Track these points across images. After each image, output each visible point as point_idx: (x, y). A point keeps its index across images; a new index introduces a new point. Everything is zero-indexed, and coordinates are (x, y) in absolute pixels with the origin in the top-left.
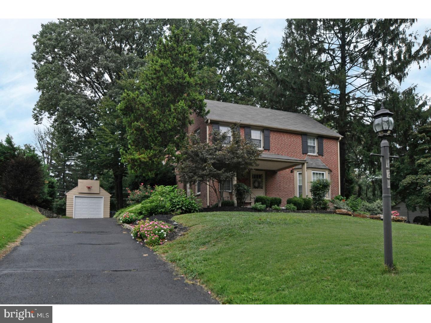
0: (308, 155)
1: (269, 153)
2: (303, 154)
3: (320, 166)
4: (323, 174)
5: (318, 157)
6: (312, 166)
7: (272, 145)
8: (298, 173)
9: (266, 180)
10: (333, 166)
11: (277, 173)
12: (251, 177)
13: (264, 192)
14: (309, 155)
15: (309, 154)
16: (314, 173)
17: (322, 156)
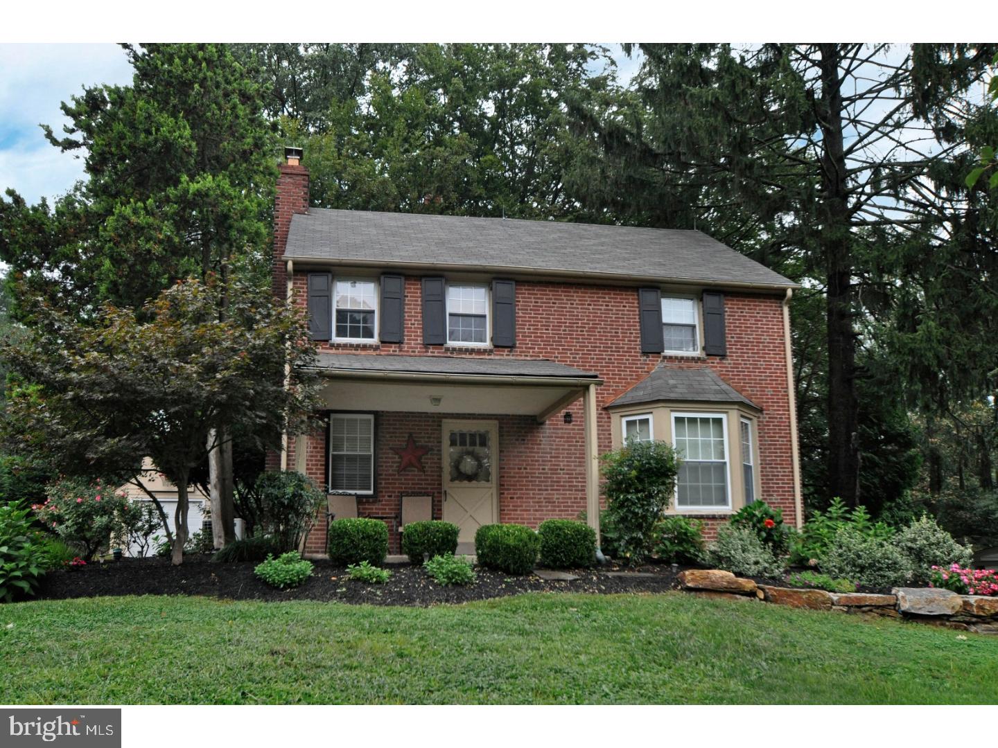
0: (665, 357)
1: (511, 357)
2: (645, 353)
3: (704, 391)
4: (718, 422)
5: (704, 361)
6: (673, 396)
7: (524, 330)
8: (624, 420)
9: (501, 451)
10: (769, 391)
11: (543, 423)
12: (446, 441)
13: (494, 491)
14: (670, 359)
15: (668, 352)
16: (679, 421)
17: (723, 356)
